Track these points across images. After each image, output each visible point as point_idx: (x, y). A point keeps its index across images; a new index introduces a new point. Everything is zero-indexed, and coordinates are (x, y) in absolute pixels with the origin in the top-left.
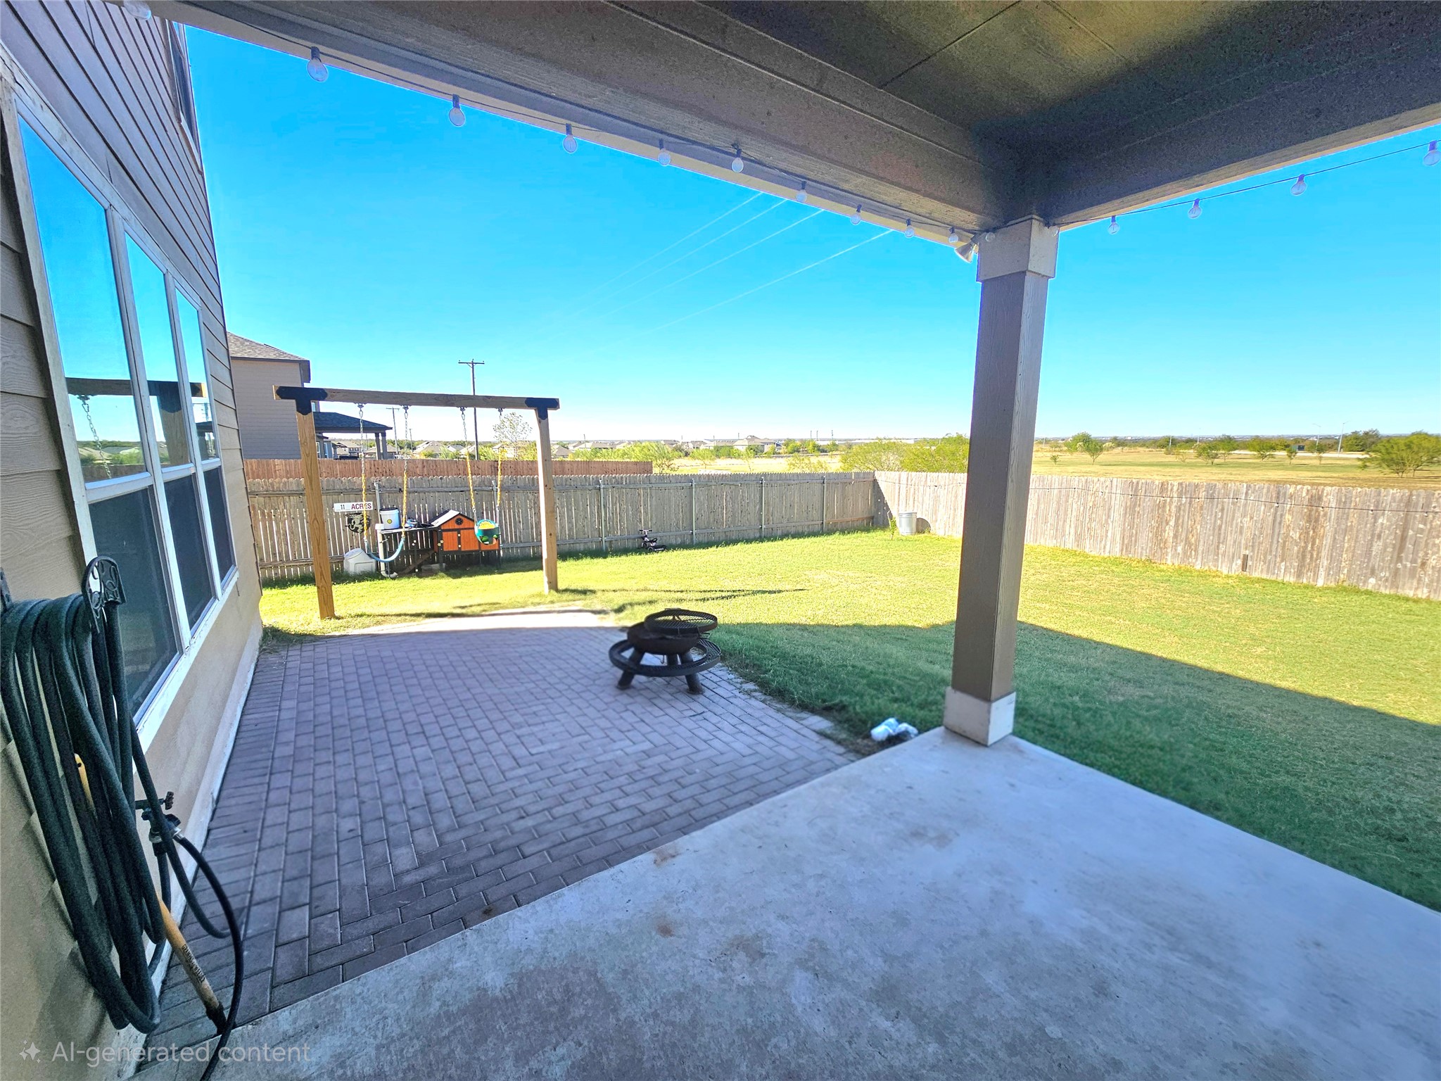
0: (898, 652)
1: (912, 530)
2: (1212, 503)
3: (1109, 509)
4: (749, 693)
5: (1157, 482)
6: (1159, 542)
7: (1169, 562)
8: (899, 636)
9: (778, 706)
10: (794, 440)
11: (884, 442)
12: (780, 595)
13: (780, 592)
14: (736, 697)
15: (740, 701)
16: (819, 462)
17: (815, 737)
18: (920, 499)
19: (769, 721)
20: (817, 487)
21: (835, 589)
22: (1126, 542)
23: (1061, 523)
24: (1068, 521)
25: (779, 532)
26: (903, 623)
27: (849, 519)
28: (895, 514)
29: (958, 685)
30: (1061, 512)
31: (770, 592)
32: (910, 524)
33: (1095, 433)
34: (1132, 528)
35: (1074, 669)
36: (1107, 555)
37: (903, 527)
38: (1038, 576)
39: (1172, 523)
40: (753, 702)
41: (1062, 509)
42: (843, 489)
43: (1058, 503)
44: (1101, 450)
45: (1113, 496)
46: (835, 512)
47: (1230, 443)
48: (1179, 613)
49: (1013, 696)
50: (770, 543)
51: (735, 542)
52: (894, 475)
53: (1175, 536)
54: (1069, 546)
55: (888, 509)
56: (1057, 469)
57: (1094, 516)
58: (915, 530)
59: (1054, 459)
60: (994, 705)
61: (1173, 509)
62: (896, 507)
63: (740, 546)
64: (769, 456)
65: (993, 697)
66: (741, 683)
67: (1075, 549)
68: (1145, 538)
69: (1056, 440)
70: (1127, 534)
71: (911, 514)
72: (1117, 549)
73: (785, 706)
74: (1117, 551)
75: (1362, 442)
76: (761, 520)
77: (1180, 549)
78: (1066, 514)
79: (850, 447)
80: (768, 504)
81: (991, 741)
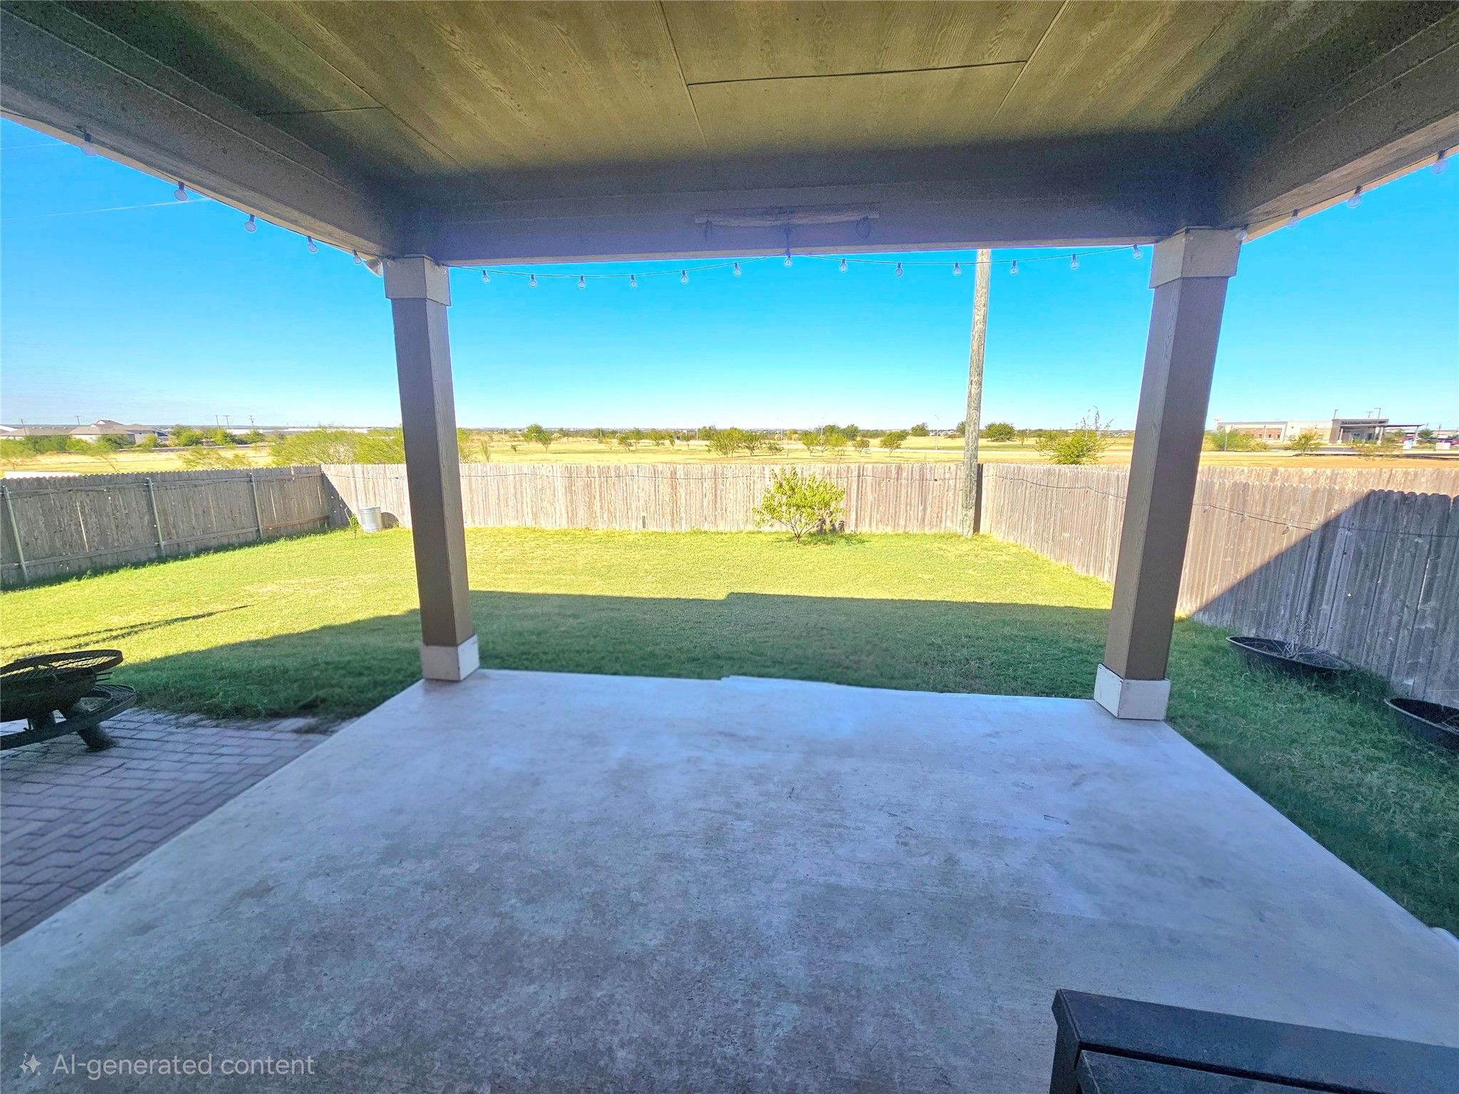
0: (376, 640)
1: (377, 526)
2: (619, 479)
3: (554, 490)
4: (193, 725)
5: (583, 466)
6: (592, 515)
7: (600, 528)
8: (376, 627)
9: (239, 724)
10: (189, 428)
11: (329, 431)
12: (213, 617)
13: (210, 614)
14: (172, 734)
15: (181, 735)
16: (237, 456)
17: (295, 736)
18: (382, 493)
19: (229, 741)
20: (242, 488)
21: (291, 599)
22: (570, 515)
23: (519, 505)
24: (525, 502)
25: (192, 548)
26: (379, 615)
27: (296, 522)
28: (354, 510)
29: (428, 641)
30: (519, 496)
31: (195, 618)
32: (374, 520)
33: (544, 426)
34: (572, 504)
35: (532, 617)
36: (558, 528)
37: (367, 525)
38: (506, 553)
39: (598, 497)
40: (200, 731)
41: (519, 492)
42: (282, 489)
43: (515, 487)
44: (551, 440)
45: (555, 479)
46: (274, 513)
47: (639, 434)
48: (606, 563)
49: (475, 638)
50: (179, 563)
51: (115, 568)
52: (346, 468)
53: (601, 507)
54: (529, 524)
55: (345, 506)
56: (517, 458)
57: (543, 496)
58: (381, 525)
59: (514, 448)
60: (460, 648)
61: (597, 487)
62: (356, 504)
63: (122, 573)
64: (146, 449)
65: (458, 641)
66: (177, 718)
67: (534, 526)
68: (582, 511)
69: (514, 430)
70: (570, 509)
71: (373, 509)
72: (564, 522)
73: (248, 722)
74: (564, 525)
75: (708, 434)
76: (155, 535)
77: (605, 516)
78: (522, 497)
79: (282, 437)
80: (164, 512)
81: (462, 678)
